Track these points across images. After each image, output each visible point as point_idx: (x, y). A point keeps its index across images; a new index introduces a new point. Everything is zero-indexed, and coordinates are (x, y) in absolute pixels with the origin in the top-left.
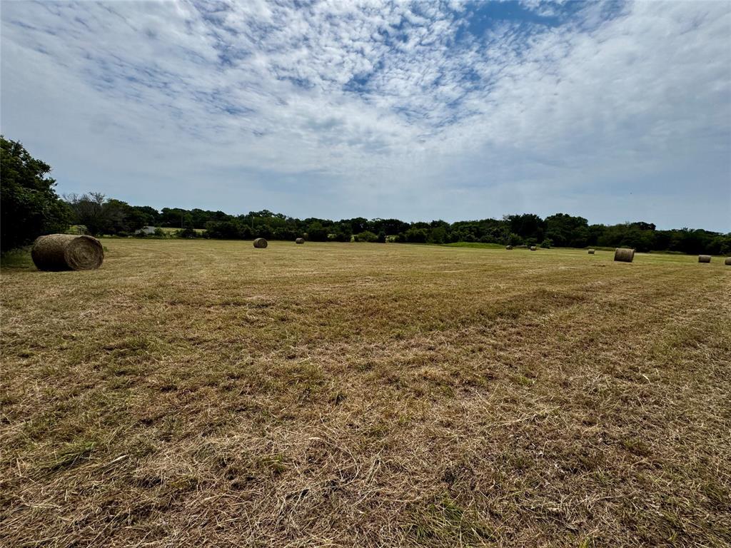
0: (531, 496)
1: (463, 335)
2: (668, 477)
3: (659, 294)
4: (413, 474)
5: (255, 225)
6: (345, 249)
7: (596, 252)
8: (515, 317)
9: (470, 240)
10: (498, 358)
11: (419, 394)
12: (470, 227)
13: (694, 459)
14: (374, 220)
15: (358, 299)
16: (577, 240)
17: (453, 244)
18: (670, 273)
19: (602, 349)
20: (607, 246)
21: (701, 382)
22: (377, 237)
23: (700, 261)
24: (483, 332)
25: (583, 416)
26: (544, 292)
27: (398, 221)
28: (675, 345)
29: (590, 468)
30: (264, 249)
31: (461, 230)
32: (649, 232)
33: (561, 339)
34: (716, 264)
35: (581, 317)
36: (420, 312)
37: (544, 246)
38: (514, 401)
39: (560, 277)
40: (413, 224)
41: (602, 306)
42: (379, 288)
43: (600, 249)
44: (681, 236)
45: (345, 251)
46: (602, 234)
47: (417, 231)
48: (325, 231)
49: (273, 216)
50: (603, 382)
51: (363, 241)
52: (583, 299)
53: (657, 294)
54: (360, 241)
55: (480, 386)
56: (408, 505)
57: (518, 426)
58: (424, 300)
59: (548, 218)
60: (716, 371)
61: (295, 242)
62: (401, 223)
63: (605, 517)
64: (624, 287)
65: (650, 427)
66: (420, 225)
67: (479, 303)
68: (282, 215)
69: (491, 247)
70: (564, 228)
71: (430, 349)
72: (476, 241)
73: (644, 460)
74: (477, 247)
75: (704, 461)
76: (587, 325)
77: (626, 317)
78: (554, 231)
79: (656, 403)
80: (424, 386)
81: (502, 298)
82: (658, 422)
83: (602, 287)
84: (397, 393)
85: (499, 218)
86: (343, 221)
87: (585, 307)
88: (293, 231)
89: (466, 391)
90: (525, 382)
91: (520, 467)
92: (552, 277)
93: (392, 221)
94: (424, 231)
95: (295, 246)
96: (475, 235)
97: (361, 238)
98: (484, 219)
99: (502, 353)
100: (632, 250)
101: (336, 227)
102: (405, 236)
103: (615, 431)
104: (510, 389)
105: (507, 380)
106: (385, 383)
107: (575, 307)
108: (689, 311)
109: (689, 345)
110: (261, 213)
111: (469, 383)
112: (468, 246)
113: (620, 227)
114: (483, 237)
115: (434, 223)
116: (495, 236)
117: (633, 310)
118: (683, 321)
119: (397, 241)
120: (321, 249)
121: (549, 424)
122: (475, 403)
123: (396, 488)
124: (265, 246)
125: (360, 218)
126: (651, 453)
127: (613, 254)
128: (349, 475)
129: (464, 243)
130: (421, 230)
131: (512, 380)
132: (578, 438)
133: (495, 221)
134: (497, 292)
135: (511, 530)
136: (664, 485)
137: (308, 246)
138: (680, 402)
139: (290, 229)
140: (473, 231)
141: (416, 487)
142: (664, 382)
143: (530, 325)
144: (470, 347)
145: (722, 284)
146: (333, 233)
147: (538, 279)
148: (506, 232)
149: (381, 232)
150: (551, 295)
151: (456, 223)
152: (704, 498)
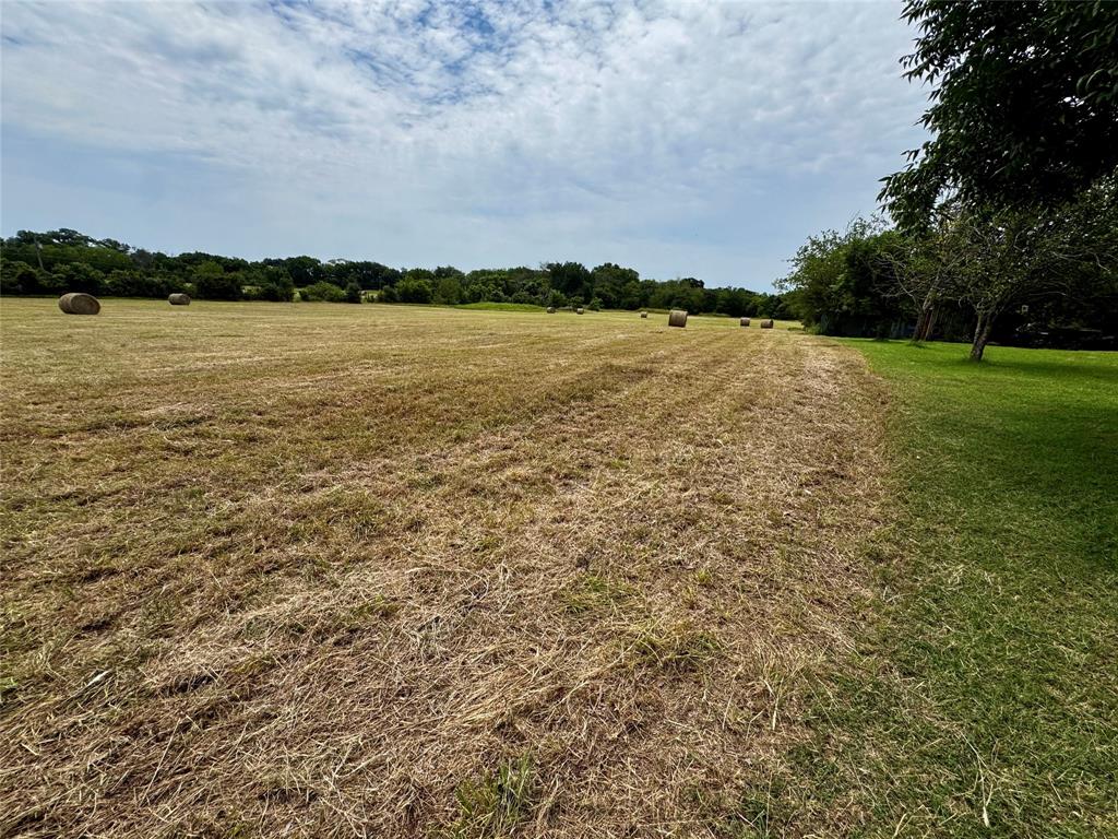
0: (657, 555)
1: (539, 427)
2: (747, 515)
3: (717, 362)
4: (547, 569)
5: (49, 266)
6: (286, 314)
7: (649, 316)
8: (589, 399)
9: (498, 299)
10: (587, 446)
11: (517, 497)
12: (495, 279)
13: (760, 498)
14: (333, 262)
15: (368, 394)
16: (629, 299)
17: (473, 305)
18: (721, 338)
19: (680, 422)
20: (659, 308)
21: (758, 438)
22: (344, 292)
23: (742, 325)
24: (560, 420)
25: (678, 484)
26: (611, 366)
27: (378, 265)
28: (736, 410)
29: (694, 522)
30: (94, 317)
31: (484, 284)
32: (699, 289)
33: (642, 417)
34: (754, 327)
35: (654, 392)
36: (472, 404)
37: (593, 308)
38: (617, 484)
39: (621, 347)
40: (405, 272)
41: (670, 379)
42: (394, 376)
43: (653, 312)
44: (726, 295)
45: (287, 318)
46: (653, 293)
47: (413, 284)
48: (234, 281)
49: (90, 244)
50: (687, 452)
51: (320, 301)
52: (651, 372)
53: (714, 361)
54: (313, 300)
55: (579, 477)
56: (554, 595)
57: (627, 505)
58: (471, 388)
59: (596, 268)
60: (767, 429)
61: (168, 302)
62: (384, 268)
63: (712, 553)
64: (685, 356)
65: (729, 482)
66: (418, 274)
67: (543, 385)
68: (116, 244)
69: (526, 310)
70: (615, 284)
71: (505, 448)
72: (506, 301)
73: (730, 507)
74: (507, 309)
75: (767, 498)
76: (662, 400)
77: (693, 388)
78: (603, 286)
79: (730, 462)
80: (517, 489)
81: (567, 377)
82: (734, 477)
83: (666, 357)
84: (490, 503)
85: (535, 267)
86: (268, 262)
87: (654, 380)
88: (157, 280)
89: (566, 485)
90: (622, 466)
91: (641, 537)
92: (613, 349)
93: (367, 265)
94: (426, 283)
95: (171, 310)
96: (504, 291)
97: (314, 294)
98: (514, 268)
99: (589, 440)
100: (685, 313)
101: (257, 272)
102: (396, 291)
103: (705, 491)
104: (608, 473)
105: (602, 467)
106: (468, 495)
107: (645, 382)
108: (742, 377)
109: (745, 408)
110: (55, 235)
111: (566, 476)
112: (495, 308)
113: (672, 283)
114: (516, 294)
115: (440, 271)
116: (531, 293)
117: (697, 379)
118: (737, 387)
119: (381, 300)
120: (235, 316)
121: (655, 497)
122: (580, 495)
123: (536, 586)
124: (95, 310)
125: (305, 257)
126: (733, 501)
127: (666, 318)
128: (479, 590)
129: (489, 303)
130: (421, 281)
131: (608, 465)
132: (679, 502)
133: (529, 271)
134: (559, 370)
135: (648, 584)
136: (744, 521)
137: (201, 309)
138: (746, 458)
139: (149, 275)
140: (500, 285)
141: (555, 579)
142: (733, 444)
143: (608, 406)
144: (553, 439)
145: (762, 348)
146: (252, 284)
147: (597, 351)
148: (545, 287)
149: (350, 284)
150: (619, 370)
151: (475, 273)
152: (770, 522)
